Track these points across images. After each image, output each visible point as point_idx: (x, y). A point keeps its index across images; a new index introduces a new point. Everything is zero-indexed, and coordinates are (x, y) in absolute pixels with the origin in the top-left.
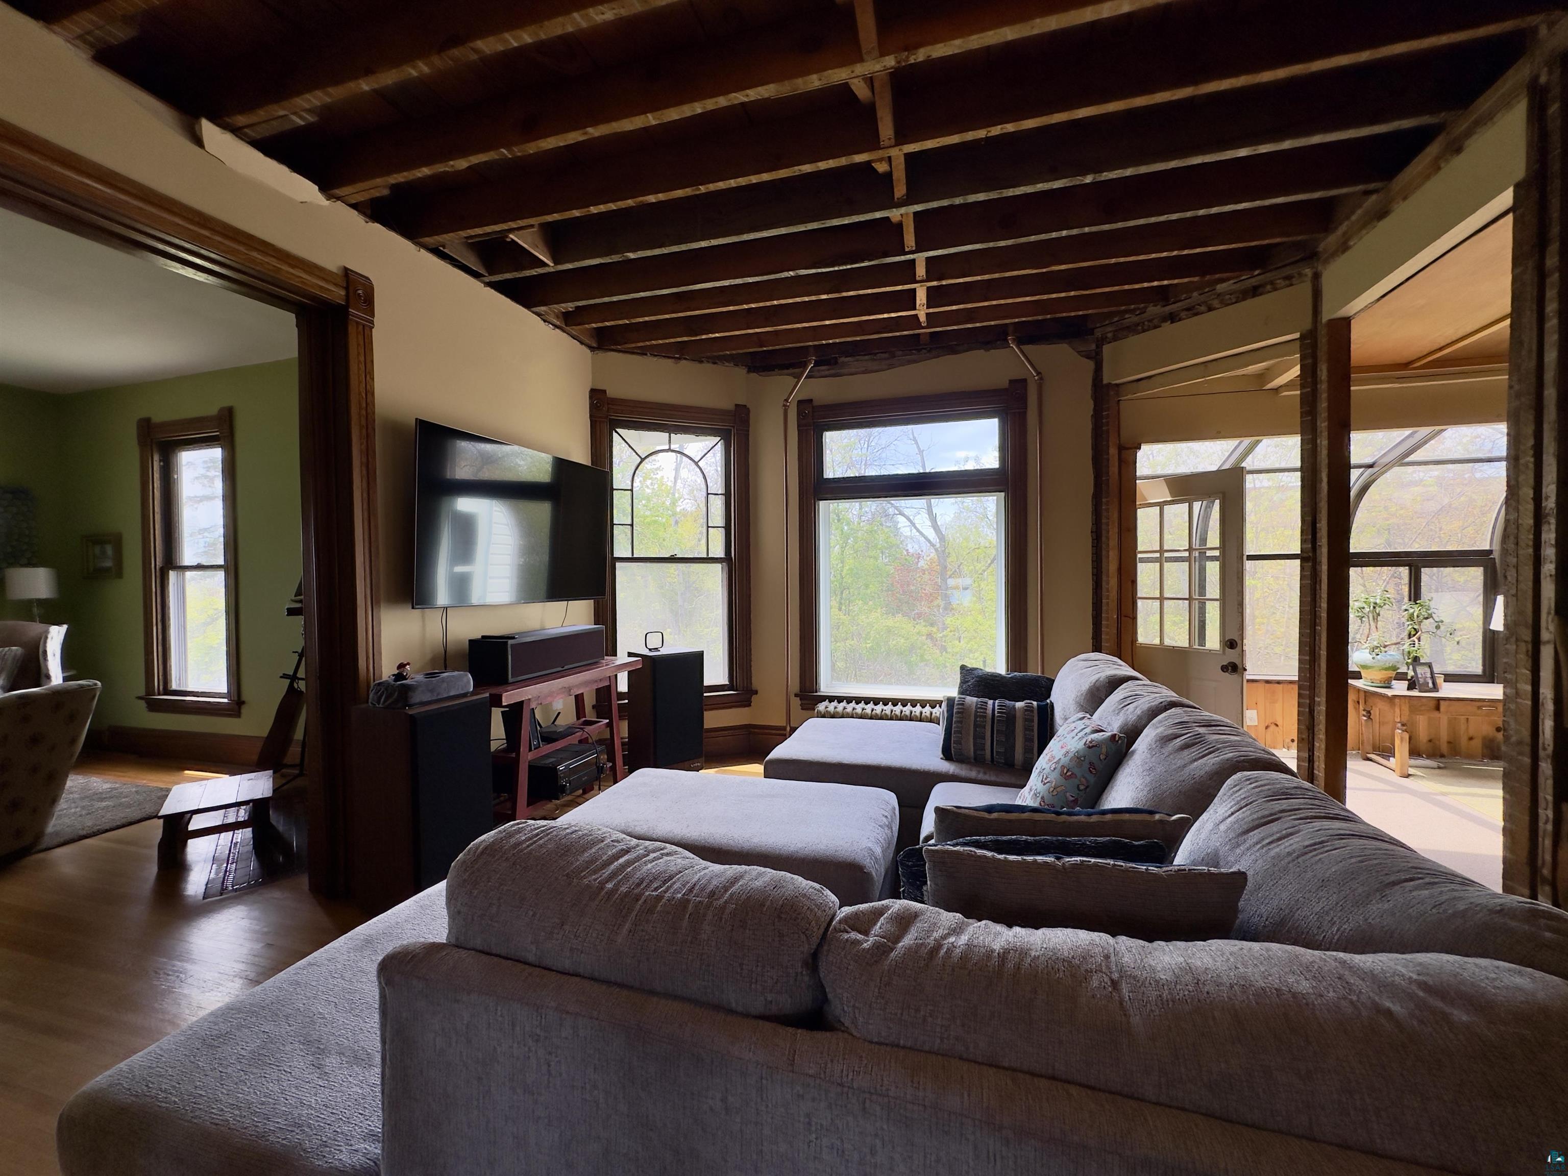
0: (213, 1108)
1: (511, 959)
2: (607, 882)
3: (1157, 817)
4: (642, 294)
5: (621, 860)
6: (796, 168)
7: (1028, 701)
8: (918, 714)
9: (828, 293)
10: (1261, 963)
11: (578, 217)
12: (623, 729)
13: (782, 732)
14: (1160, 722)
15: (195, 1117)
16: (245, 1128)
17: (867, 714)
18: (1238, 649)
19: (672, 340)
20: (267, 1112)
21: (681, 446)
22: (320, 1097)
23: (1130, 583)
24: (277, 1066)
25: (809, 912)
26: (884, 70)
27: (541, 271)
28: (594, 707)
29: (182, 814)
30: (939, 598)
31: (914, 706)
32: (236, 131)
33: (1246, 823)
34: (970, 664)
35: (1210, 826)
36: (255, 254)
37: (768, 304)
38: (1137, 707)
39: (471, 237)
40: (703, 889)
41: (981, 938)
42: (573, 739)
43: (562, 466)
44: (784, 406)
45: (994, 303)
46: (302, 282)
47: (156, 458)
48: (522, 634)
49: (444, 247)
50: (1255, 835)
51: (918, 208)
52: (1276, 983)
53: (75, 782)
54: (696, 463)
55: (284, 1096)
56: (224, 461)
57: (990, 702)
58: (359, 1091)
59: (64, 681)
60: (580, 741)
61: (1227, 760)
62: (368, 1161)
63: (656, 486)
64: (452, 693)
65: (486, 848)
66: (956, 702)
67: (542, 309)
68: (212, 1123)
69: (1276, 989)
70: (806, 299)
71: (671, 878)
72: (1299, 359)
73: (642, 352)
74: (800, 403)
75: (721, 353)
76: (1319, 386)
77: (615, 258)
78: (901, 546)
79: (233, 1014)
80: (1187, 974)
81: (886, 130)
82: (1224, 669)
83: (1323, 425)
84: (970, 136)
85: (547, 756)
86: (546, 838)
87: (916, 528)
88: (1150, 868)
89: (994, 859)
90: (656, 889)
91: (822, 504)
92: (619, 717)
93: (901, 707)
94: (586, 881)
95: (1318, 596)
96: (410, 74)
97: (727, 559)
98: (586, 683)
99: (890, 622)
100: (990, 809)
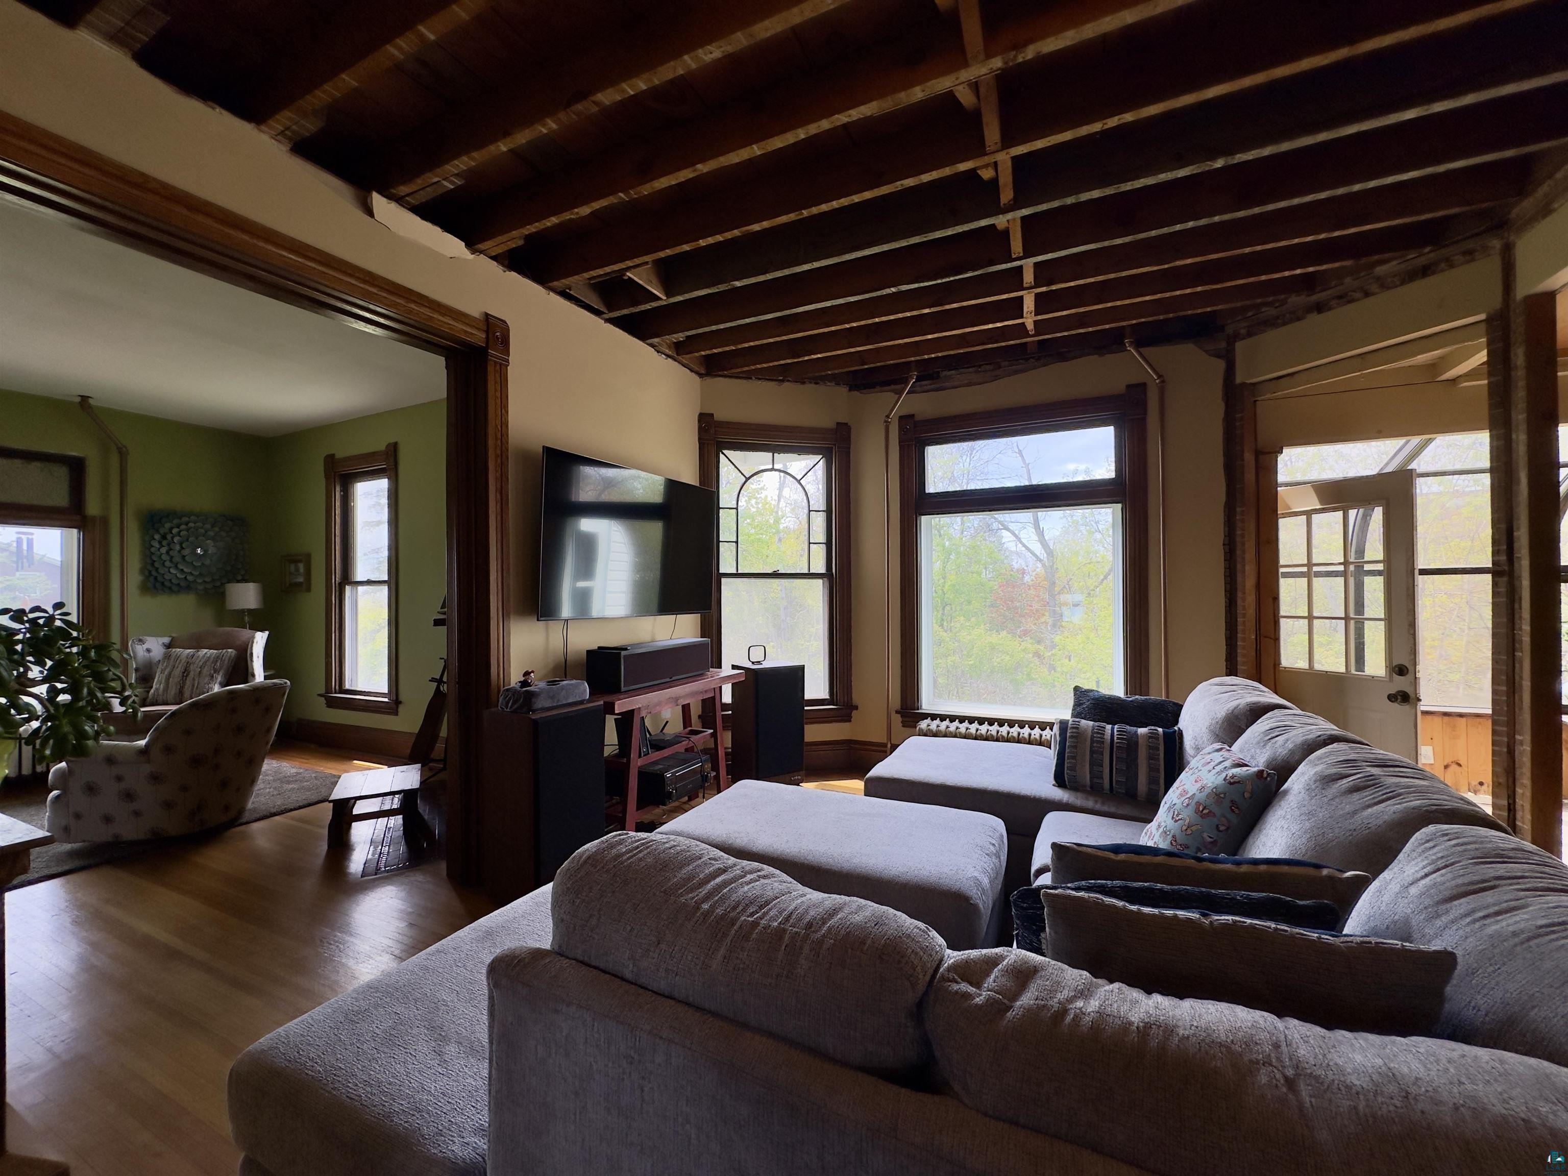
0: (350, 1082)
1: (609, 973)
2: (703, 902)
3: (1325, 872)
4: (748, 321)
5: (718, 880)
6: (899, 183)
7: (1153, 727)
8: (1026, 736)
9: (930, 307)
10: (1496, 1080)
11: (687, 251)
12: (727, 739)
13: (882, 749)
14: (1320, 758)
15: (334, 1089)
16: (375, 1106)
17: (971, 734)
18: (1410, 677)
19: (776, 363)
20: (394, 1093)
21: (785, 465)
22: (439, 1084)
23: (1271, 600)
24: (405, 1048)
25: (913, 956)
26: (990, 73)
27: (654, 304)
28: (699, 717)
29: (348, 800)
30: (1047, 614)
31: (1022, 727)
32: (399, 200)
33: (1447, 889)
34: (1086, 685)
35: (1395, 887)
36: (413, 306)
37: (870, 322)
38: (1287, 740)
39: (594, 278)
40: (800, 919)
41: (1115, 1006)
42: (680, 748)
43: (673, 486)
44: (886, 422)
45: (1109, 305)
46: (451, 329)
47: (338, 488)
48: (634, 646)
49: (570, 290)
50: (1461, 906)
51: (1026, 212)
52: (1522, 1112)
53: (270, 766)
54: (799, 481)
55: (408, 1078)
56: (389, 490)
57: (1109, 727)
58: (473, 1083)
59: (265, 679)
60: (686, 750)
61: (1413, 808)
62: (477, 1157)
63: (760, 506)
64: (570, 701)
65: (589, 858)
66: (1069, 726)
67: (656, 340)
68: (347, 1097)
69: (1523, 1120)
70: (908, 314)
71: (767, 903)
72: (1485, 343)
73: (748, 376)
74: (902, 419)
75: (823, 374)
76: (1513, 373)
77: (722, 288)
78: (1005, 561)
79: (371, 993)
80: (1390, 1082)
81: (992, 133)
82: (1392, 698)
83: (1520, 417)
84: (1084, 130)
85: (655, 763)
86: (646, 852)
87: (1021, 542)
88: (1323, 936)
89: (1124, 910)
90: (752, 915)
91: (924, 519)
92: (723, 727)
93: (1008, 728)
94: (683, 900)
95: (1517, 616)
96: (541, 132)
97: (827, 576)
98: (693, 694)
99: (994, 638)
100: (1116, 849)
